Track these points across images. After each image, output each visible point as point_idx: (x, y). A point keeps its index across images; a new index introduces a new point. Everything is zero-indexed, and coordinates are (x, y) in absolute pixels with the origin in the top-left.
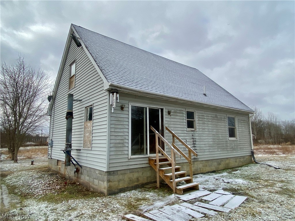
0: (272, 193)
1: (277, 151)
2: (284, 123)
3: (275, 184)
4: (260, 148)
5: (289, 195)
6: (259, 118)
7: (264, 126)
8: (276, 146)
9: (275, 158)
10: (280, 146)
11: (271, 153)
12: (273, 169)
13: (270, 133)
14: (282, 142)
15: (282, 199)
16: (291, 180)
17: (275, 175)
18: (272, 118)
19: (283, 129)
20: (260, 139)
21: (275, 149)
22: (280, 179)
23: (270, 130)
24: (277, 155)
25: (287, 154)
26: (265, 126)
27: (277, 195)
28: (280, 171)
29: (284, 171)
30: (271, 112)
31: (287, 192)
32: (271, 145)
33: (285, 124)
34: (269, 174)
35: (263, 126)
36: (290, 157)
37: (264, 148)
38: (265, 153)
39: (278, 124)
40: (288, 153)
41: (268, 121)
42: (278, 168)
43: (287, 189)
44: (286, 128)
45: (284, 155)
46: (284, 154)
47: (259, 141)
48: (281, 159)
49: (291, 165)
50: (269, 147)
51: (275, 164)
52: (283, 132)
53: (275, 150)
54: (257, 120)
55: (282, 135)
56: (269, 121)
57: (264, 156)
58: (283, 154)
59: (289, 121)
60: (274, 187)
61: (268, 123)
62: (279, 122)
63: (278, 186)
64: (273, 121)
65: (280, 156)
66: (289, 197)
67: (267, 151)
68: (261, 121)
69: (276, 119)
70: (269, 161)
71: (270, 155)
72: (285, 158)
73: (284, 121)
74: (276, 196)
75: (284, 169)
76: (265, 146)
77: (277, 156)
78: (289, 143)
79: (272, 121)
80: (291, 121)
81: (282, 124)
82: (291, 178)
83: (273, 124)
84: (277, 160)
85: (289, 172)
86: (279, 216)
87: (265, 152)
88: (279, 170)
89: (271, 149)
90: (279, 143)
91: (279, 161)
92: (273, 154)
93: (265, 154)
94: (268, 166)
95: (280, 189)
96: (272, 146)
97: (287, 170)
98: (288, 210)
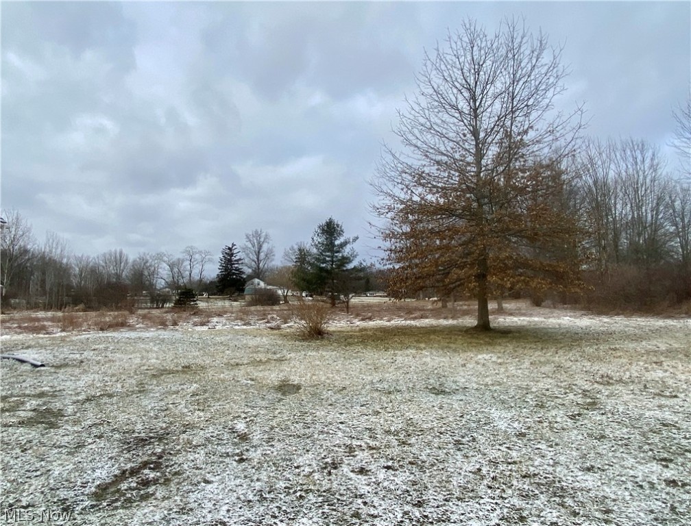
0: (11, 426)
1: (49, 326)
2: (80, 259)
3: (23, 403)
4: (11, 319)
5: (49, 424)
6: (21, 243)
7: (32, 264)
8: (50, 314)
9: (40, 341)
10: (60, 314)
11: (35, 330)
12: (28, 367)
13: (43, 281)
14: (66, 305)
15: (31, 436)
16: (62, 388)
17: (30, 381)
18: (54, 246)
19: (75, 275)
20: (15, 297)
21: (47, 321)
22: (38, 391)
23: (44, 274)
24: (47, 333)
25: (69, 331)
26: (35, 263)
27: (22, 429)
28: (44, 370)
29: (53, 370)
30: (53, 233)
31: (45, 417)
32: (41, 310)
33: (81, 263)
34: (13, 383)
35: (28, 265)
36: (74, 338)
37: (21, 319)
38: (18, 330)
39: (65, 261)
40: (73, 330)
41: (44, 252)
42: (40, 364)
43: (48, 411)
44: (81, 274)
45: (63, 334)
46: (63, 330)
47: (12, 301)
48: (54, 342)
49: (71, 356)
50: (33, 315)
51: (36, 356)
52: (74, 281)
53: (45, 323)
54: (16, 247)
55: (69, 287)
56: (46, 254)
57: (16, 337)
58: (61, 331)
59: (88, 257)
60: (19, 410)
61: (43, 258)
62: (68, 258)
63: (29, 408)
64: (56, 254)
65: (54, 335)
66: (46, 429)
67: (26, 325)
68: (26, 251)
69: (62, 251)
70: (22, 351)
71: (31, 336)
72: (63, 339)
73: (80, 256)
74: (18, 431)
75: (53, 366)
76: (26, 313)
77: (47, 336)
78: (81, 306)
79: (53, 255)
80: (94, 258)
81: (75, 262)
82: (64, 384)
83: (54, 260)
84: (42, 347)
85: (62, 370)
86: (13, 478)
87: (20, 327)
88: (42, 368)
89: (38, 320)
90: (60, 307)
91: (48, 348)
92: (38, 333)
93: (20, 333)
94: (17, 362)
95: (32, 413)
96: (41, 314)
97: (59, 367)
98: (37, 457)
